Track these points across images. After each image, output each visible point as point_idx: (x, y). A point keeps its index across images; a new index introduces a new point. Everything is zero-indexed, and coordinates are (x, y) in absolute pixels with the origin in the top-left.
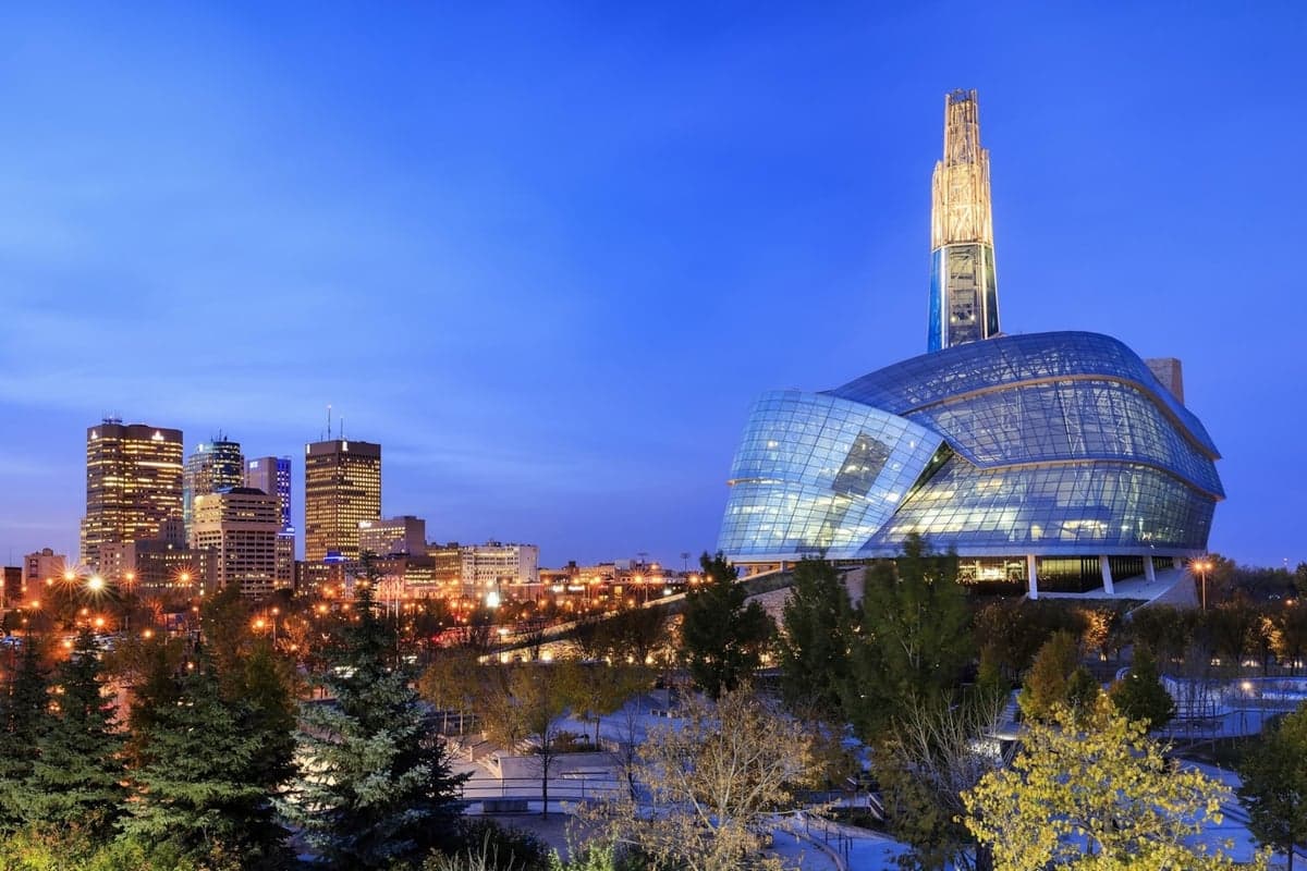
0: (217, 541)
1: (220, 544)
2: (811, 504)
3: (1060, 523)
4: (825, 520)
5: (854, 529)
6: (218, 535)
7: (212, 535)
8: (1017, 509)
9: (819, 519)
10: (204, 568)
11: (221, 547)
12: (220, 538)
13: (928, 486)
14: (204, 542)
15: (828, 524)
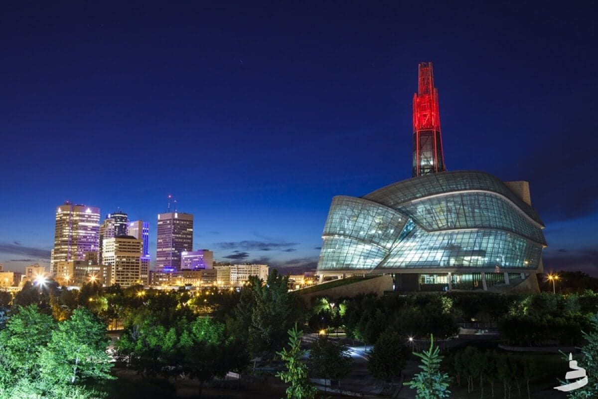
0: (112, 261)
1: (114, 263)
2: (355, 248)
3: (462, 258)
4: (361, 255)
5: (373, 259)
6: (113, 258)
7: (110, 258)
8: (443, 251)
9: (358, 255)
10: (105, 273)
11: (114, 264)
12: (114, 259)
13: (405, 240)
14: (106, 261)
15: (362, 257)
